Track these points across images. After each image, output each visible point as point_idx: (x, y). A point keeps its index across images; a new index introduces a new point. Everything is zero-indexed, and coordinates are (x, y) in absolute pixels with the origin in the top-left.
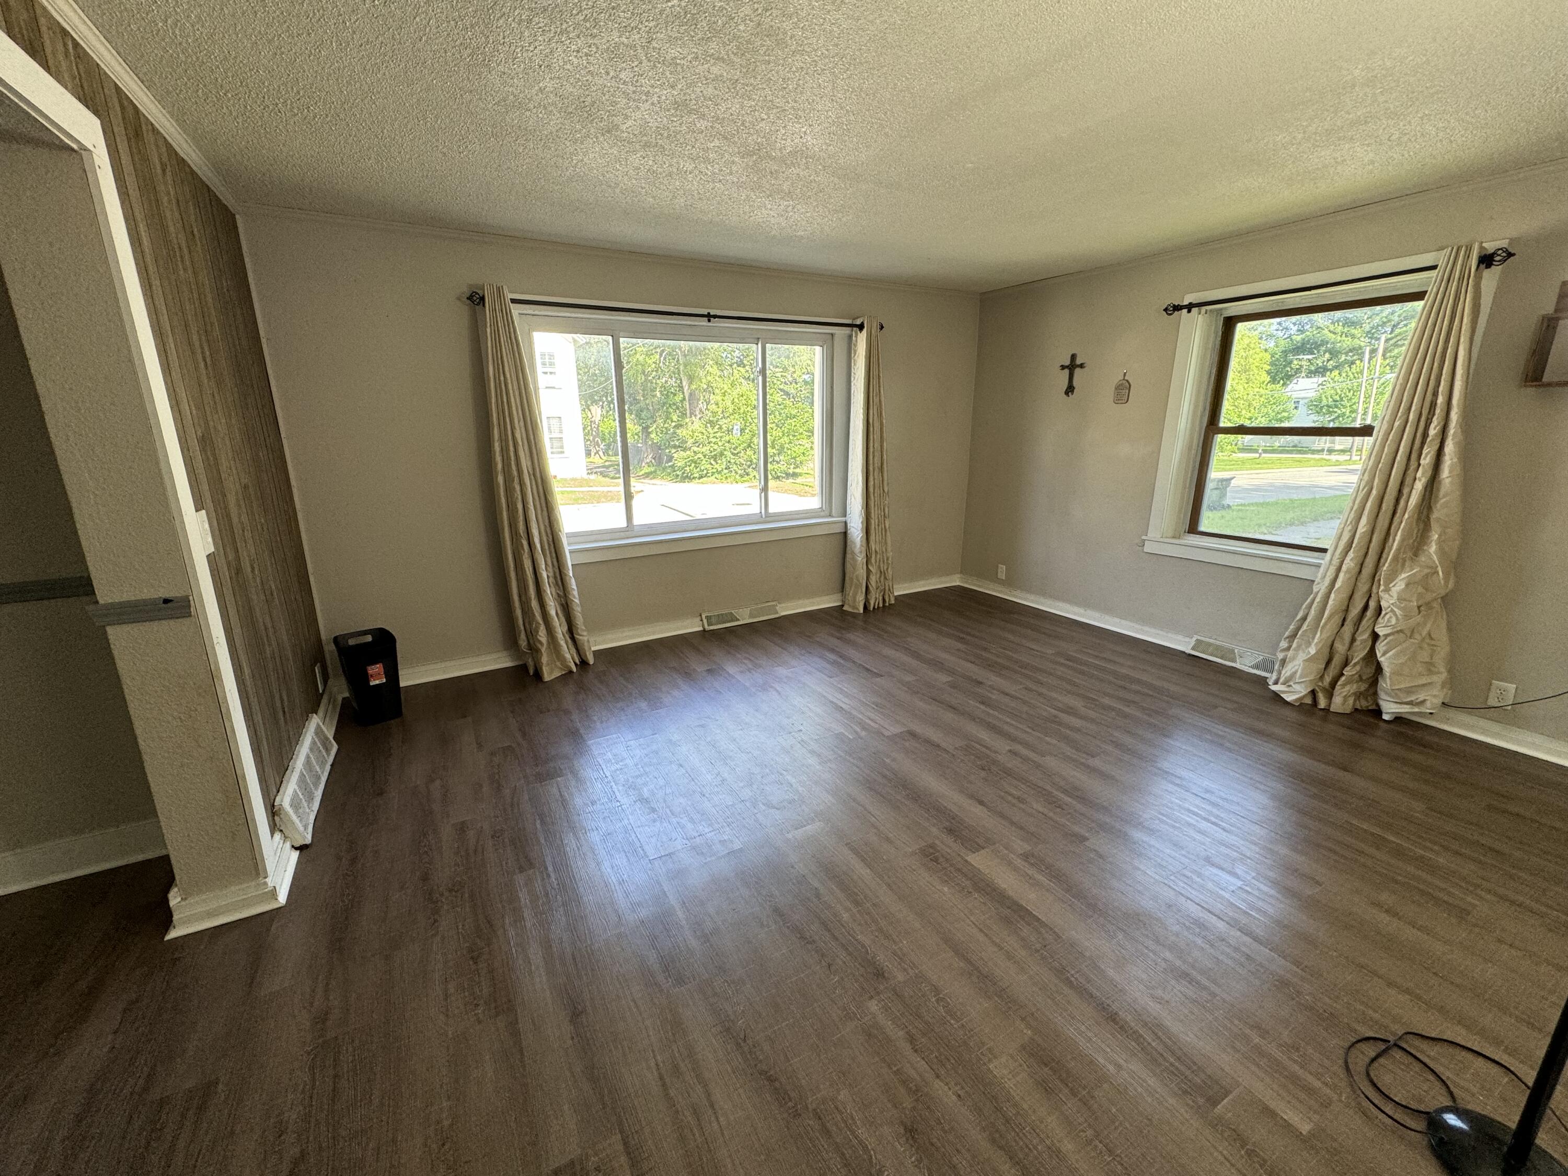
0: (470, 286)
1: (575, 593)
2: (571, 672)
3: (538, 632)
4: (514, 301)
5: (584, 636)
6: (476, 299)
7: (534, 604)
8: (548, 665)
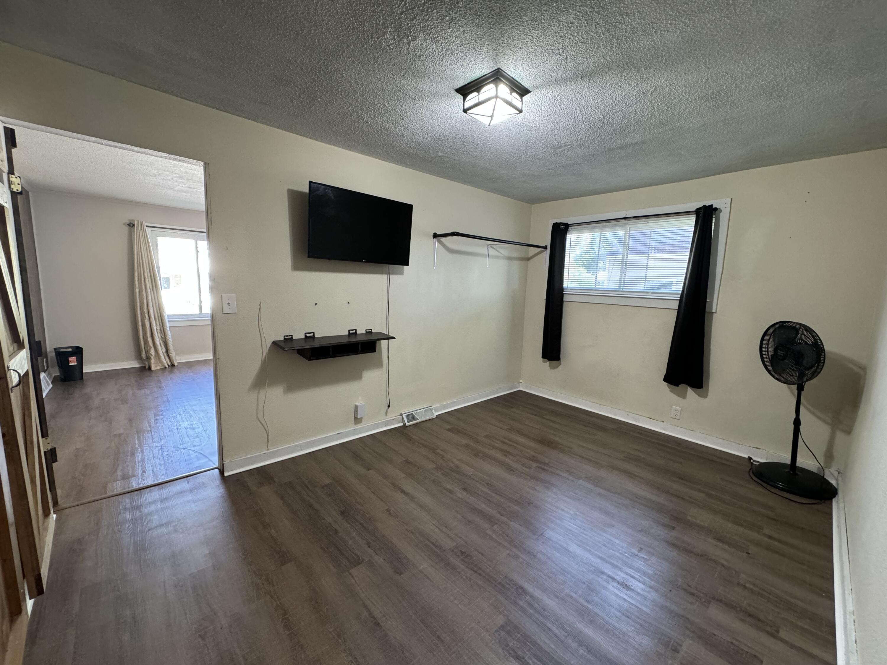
0: (130, 220)
1: (170, 337)
2: (166, 368)
3: (150, 350)
4: (147, 226)
5: (173, 354)
6: (131, 225)
7: (150, 339)
8: (154, 364)
